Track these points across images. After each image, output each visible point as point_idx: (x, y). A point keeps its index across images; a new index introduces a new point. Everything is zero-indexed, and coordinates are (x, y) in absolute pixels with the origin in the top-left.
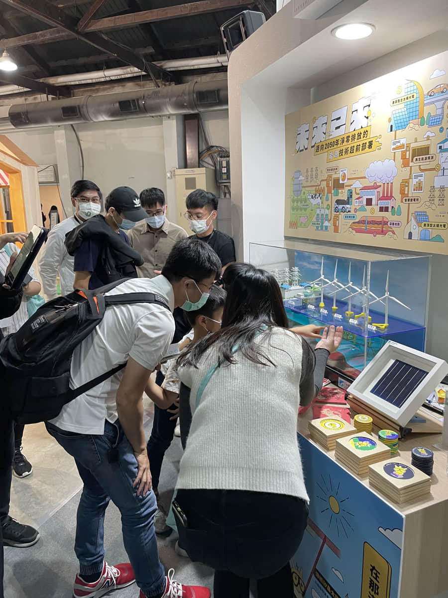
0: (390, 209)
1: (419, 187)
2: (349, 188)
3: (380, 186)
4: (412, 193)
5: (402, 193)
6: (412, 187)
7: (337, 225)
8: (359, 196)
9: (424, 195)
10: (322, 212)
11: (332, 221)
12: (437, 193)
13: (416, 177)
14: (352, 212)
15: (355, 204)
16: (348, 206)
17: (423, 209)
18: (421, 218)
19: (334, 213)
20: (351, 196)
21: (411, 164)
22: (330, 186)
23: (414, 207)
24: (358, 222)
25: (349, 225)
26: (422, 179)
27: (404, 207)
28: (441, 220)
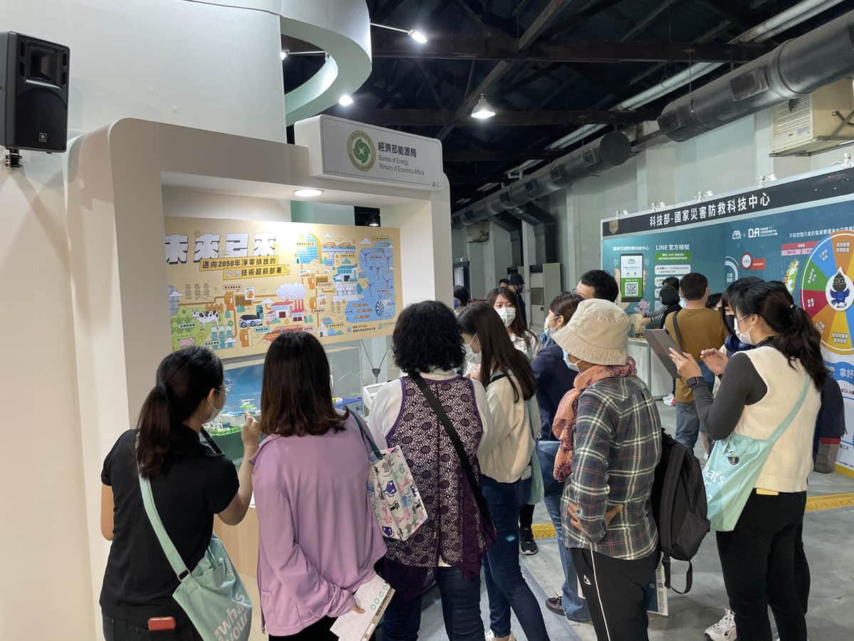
0: (303, 318)
1: (323, 302)
2: (258, 304)
3: (292, 302)
4: (319, 307)
5: (312, 306)
6: (318, 303)
7: (246, 339)
8: (270, 311)
9: (327, 307)
10: (221, 329)
11: (238, 336)
12: (335, 306)
13: (321, 296)
14: (265, 325)
15: (266, 317)
16: (259, 320)
18: (327, 322)
19: (239, 329)
20: (262, 312)
21: (316, 287)
22: (231, 302)
23: (322, 315)
24: (273, 333)
25: (262, 337)
26: (325, 297)
27: (314, 316)
28: (340, 321)
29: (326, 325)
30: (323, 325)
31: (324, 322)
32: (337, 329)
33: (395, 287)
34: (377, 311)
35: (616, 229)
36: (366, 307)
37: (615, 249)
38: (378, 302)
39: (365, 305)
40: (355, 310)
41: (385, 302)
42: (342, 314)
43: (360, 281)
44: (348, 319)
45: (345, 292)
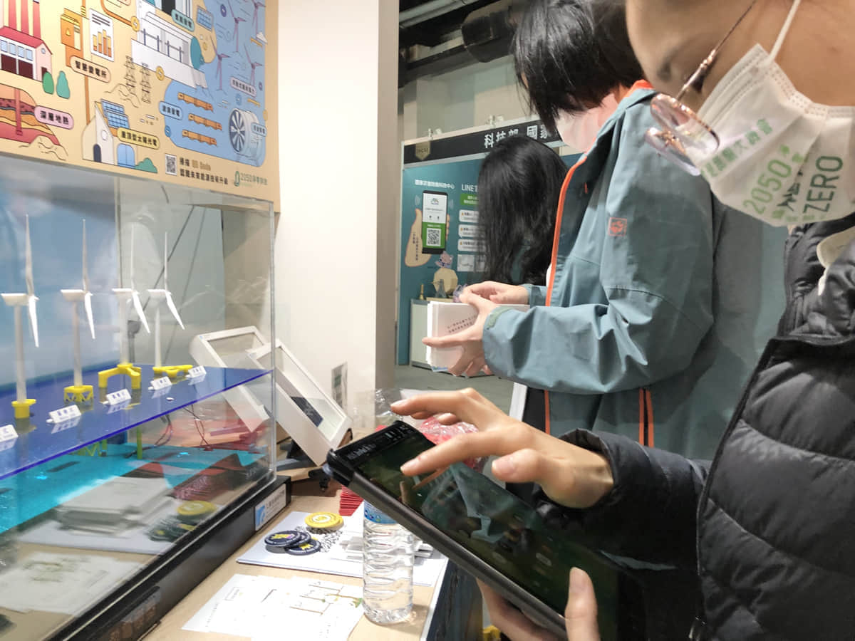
0: (37, 72)
1: (104, 46)
4: (90, 54)
5: (67, 42)
6: (88, 40)
9: (117, 70)
12: (138, 76)
13: (97, 20)
17: (115, 98)
18: (114, 115)
23: (98, 89)
27: (75, 80)
28: (147, 130)
29: (112, 126)
30: (100, 123)
31: (105, 116)
32: (141, 153)
33: (267, 87)
34: (232, 135)
35: (426, 154)
36: (207, 115)
37: (418, 182)
38: (234, 113)
39: (208, 107)
40: (186, 109)
41: (248, 118)
42: (154, 109)
43: (199, 31)
44: (168, 131)
45: (163, 46)
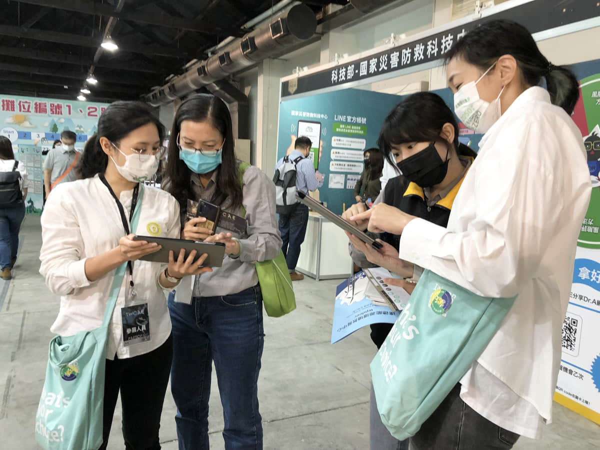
37: (293, 113)
